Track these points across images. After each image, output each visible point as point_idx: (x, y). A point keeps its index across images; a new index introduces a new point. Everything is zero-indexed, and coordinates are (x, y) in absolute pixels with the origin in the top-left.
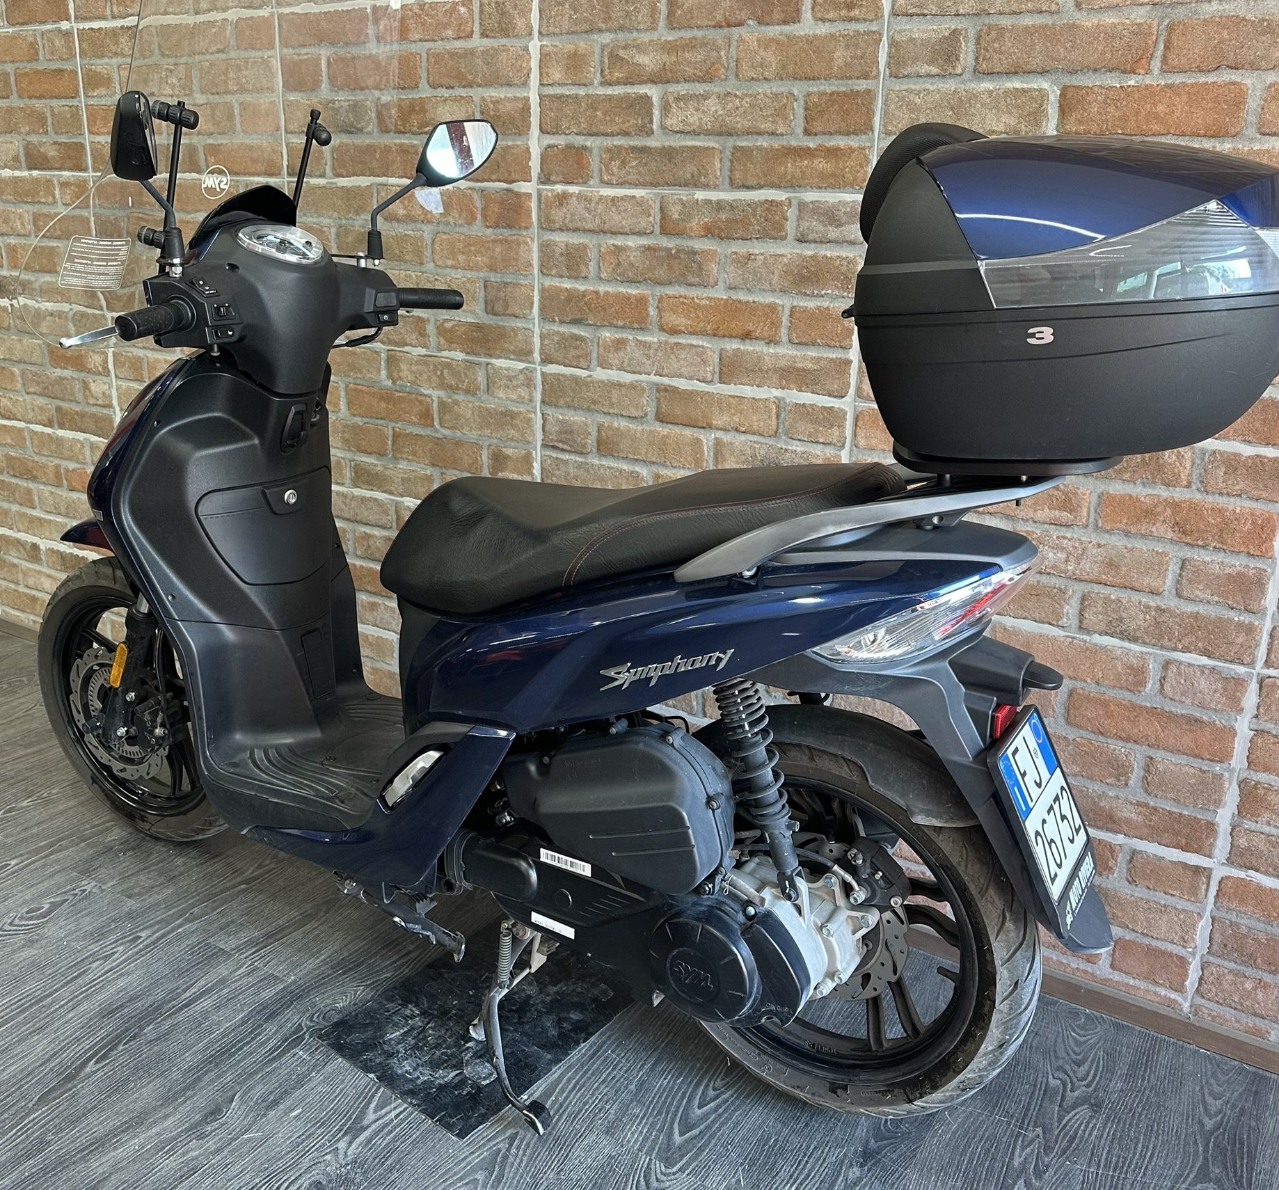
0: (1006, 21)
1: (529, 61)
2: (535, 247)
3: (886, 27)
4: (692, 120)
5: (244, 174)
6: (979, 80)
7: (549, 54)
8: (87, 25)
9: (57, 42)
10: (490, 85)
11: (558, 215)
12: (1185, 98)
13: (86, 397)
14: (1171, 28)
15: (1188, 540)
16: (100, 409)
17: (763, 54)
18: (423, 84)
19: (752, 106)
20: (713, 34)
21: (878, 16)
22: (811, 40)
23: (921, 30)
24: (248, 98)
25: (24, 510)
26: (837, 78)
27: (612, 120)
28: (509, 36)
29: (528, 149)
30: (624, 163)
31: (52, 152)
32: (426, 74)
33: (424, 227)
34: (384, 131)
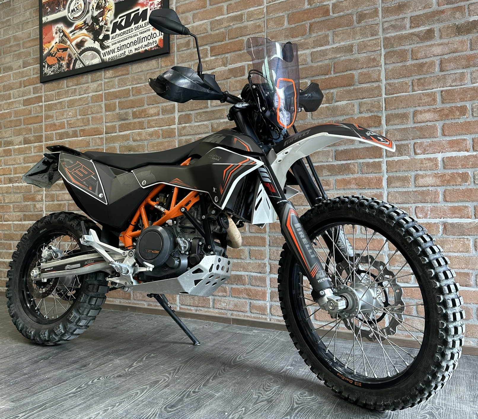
2: (177, 141)
5: (92, 136)
8: (47, 103)
9: (38, 109)
10: (164, 102)
11: (183, 132)
12: (340, 78)
13: (34, 209)
14: (334, 64)
15: (360, 187)
16: (39, 212)
17: (236, 84)
18: (146, 105)
20: (223, 81)
24: (94, 115)
25: (7, 251)
27: (198, 106)
29: (175, 117)
30: (201, 116)
31: (32, 139)
33: (145, 141)
34: (134, 118)
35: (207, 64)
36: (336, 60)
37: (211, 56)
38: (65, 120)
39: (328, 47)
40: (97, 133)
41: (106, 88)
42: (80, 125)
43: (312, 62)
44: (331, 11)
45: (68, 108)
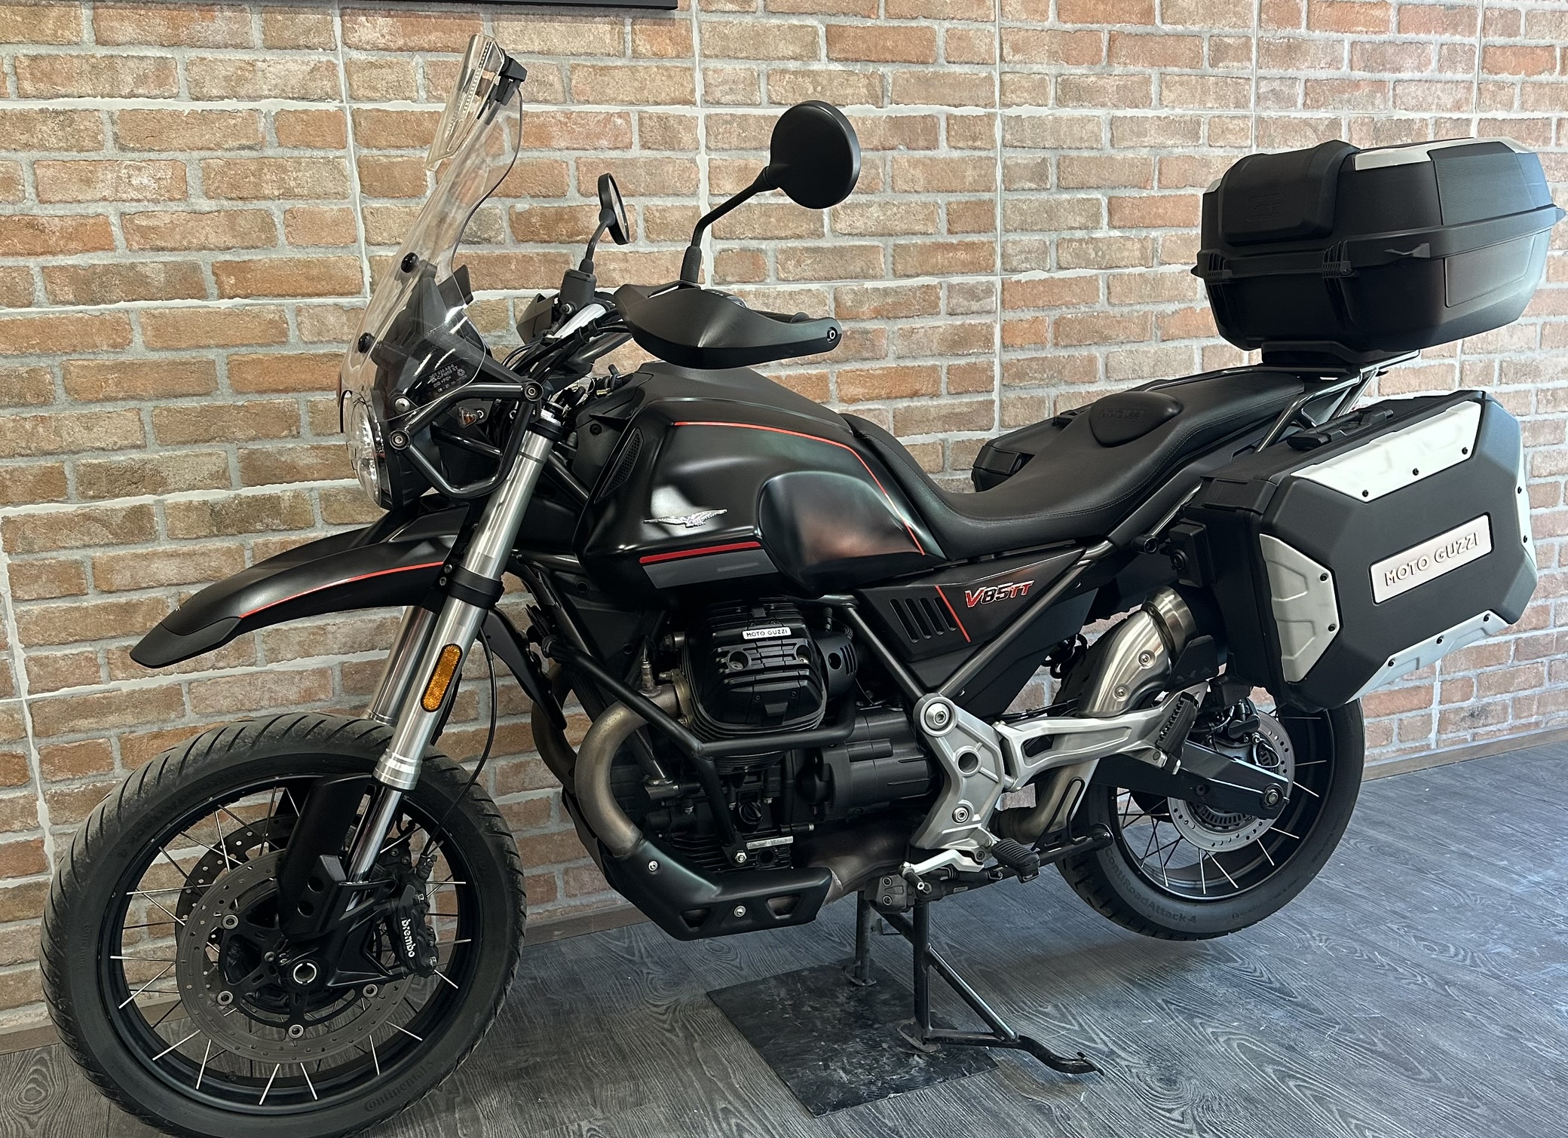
0: (1074, 153)
1: (698, 173)
3: (998, 153)
4: (858, 224)
6: (1061, 193)
7: (719, 167)
10: (655, 195)
14: (1161, 162)
17: (912, 172)
18: (572, 191)
19: (907, 212)
21: (994, 147)
22: (949, 162)
23: (1022, 157)
24: (300, 205)
26: (969, 191)
27: (786, 226)
28: (674, 149)
32: (575, 183)
34: (520, 241)
35: (819, 84)
36: (1164, 152)
37: (830, 60)
38: (111, 212)
39: (1150, 113)
40: (321, 287)
41: (361, 92)
42: (213, 240)
43: (1112, 146)
44: (1157, 13)
45: (123, 148)
